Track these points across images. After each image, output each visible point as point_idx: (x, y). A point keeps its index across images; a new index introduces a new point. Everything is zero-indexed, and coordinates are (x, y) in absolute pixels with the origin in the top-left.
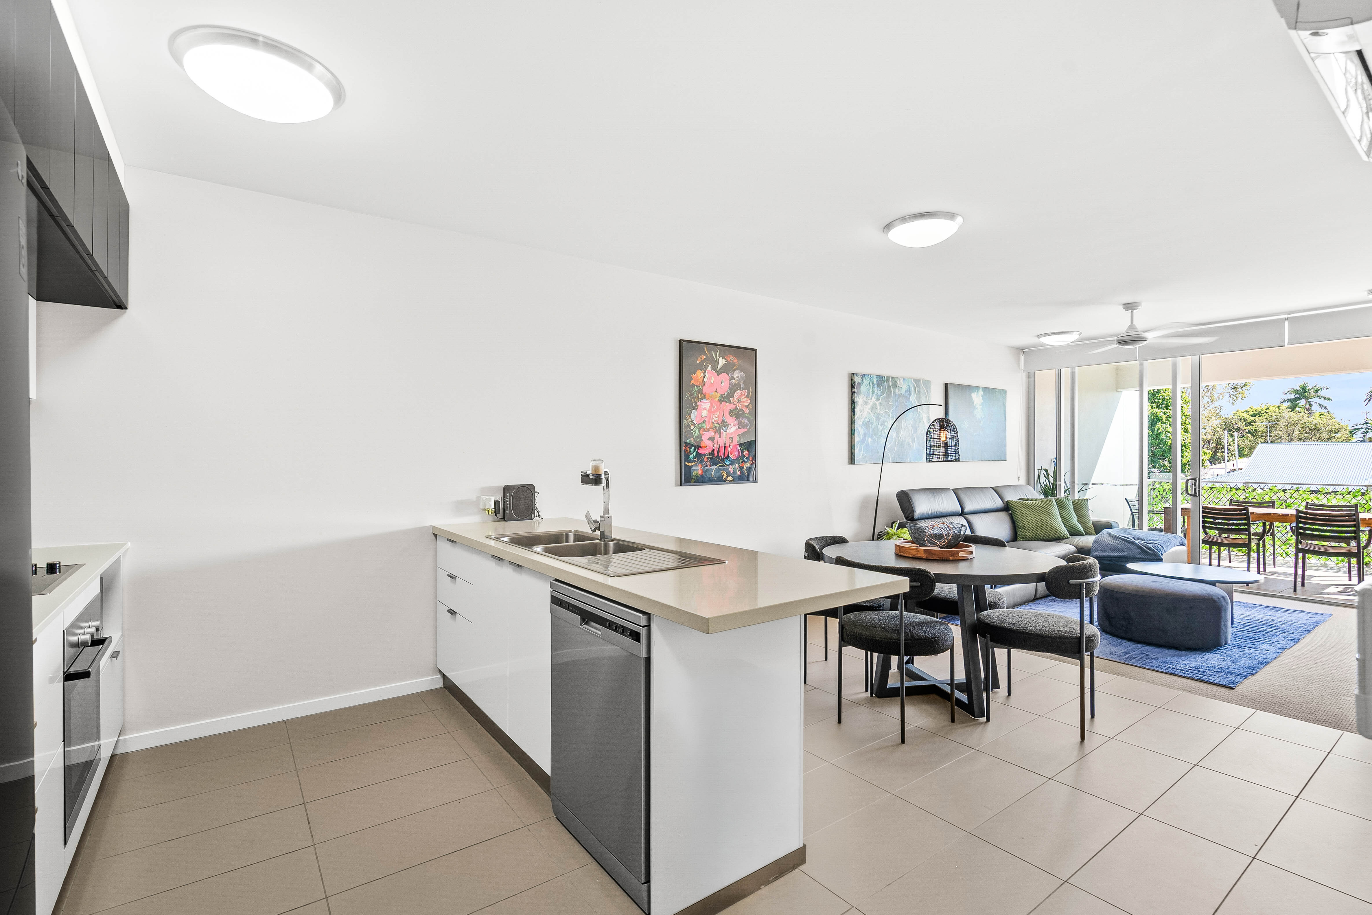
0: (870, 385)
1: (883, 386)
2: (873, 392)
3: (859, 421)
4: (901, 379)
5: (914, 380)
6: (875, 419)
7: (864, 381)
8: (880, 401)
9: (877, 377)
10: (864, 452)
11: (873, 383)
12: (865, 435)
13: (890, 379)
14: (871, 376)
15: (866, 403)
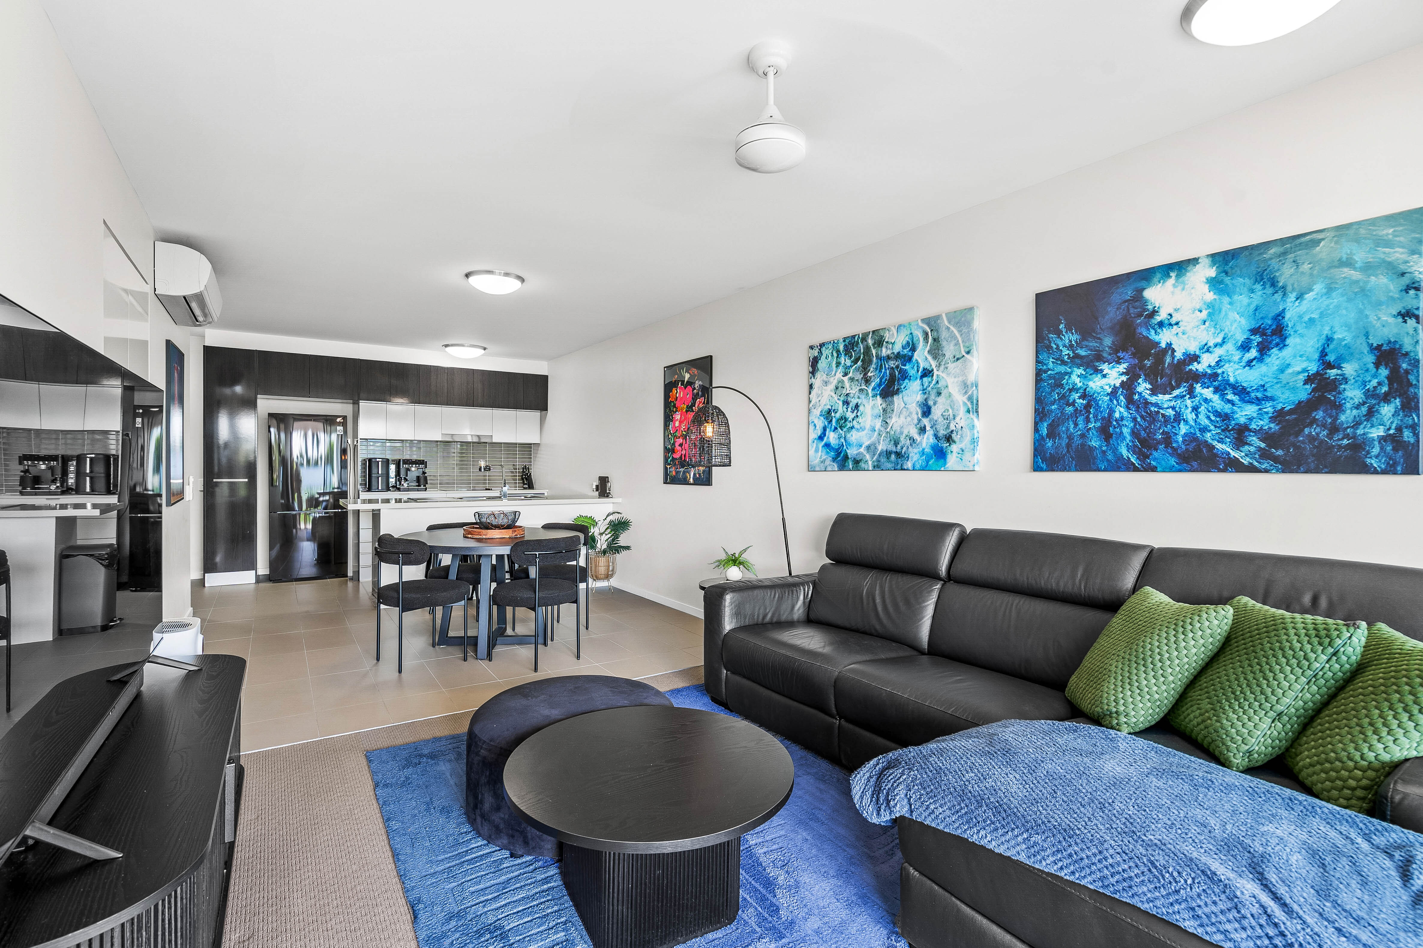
0: (832, 355)
1: (854, 351)
2: (838, 364)
3: (815, 410)
4: (893, 328)
5: (923, 320)
6: (841, 403)
7: (823, 352)
8: (850, 375)
9: (844, 341)
10: (823, 454)
11: (838, 351)
12: (825, 429)
13: (870, 336)
14: (835, 344)
15: (826, 383)
